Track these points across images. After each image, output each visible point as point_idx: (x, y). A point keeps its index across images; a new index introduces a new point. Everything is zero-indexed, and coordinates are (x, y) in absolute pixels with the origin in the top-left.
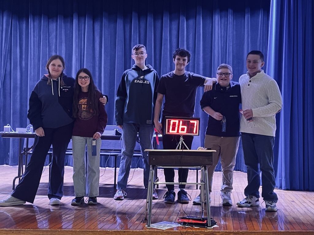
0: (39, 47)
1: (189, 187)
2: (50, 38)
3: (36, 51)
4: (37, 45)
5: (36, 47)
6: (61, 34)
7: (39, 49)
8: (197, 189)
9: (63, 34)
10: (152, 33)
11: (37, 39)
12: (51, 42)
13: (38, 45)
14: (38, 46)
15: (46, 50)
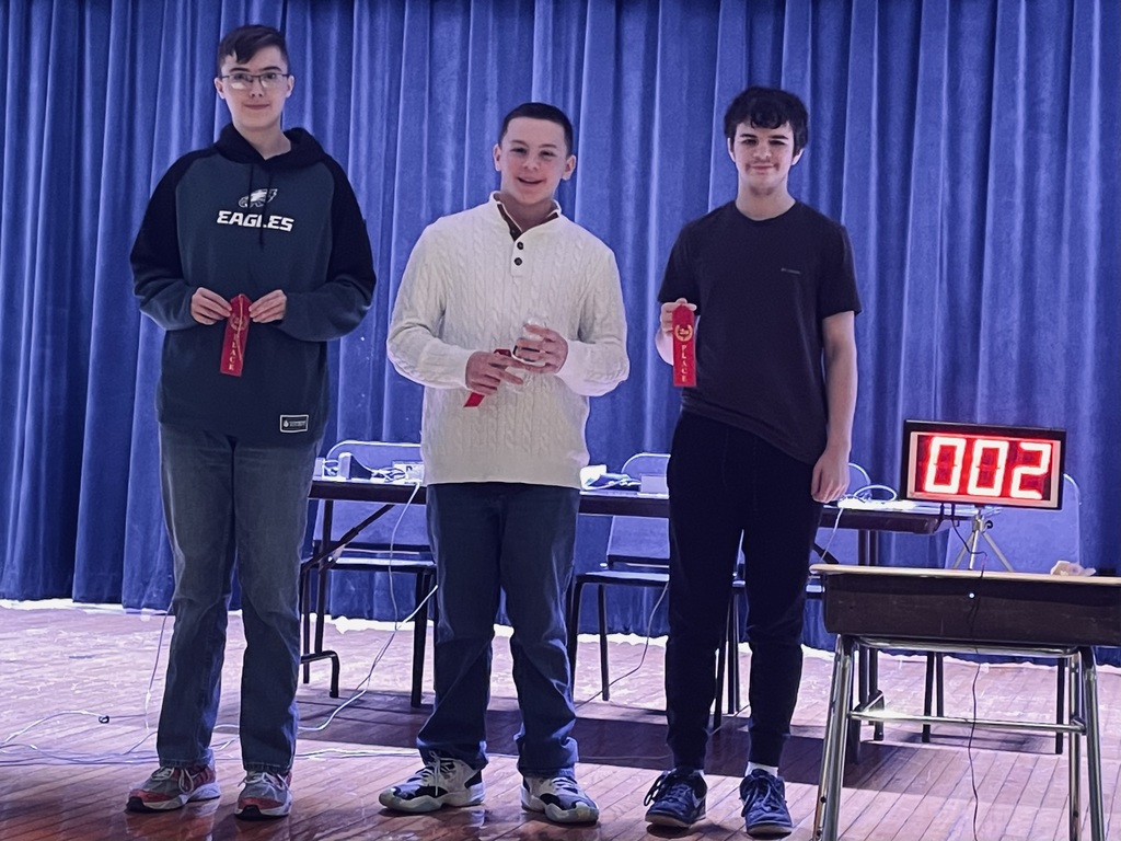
0: (391, 121)
1: (1023, 743)
2: (438, 80)
3: (377, 135)
4: (385, 109)
5: (378, 118)
6: (481, 64)
7: (393, 128)
8: (1059, 750)
9: (490, 63)
10: (872, 52)
11: (382, 85)
12: (440, 98)
13: (389, 109)
14: (389, 114)
15: (421, 130)
